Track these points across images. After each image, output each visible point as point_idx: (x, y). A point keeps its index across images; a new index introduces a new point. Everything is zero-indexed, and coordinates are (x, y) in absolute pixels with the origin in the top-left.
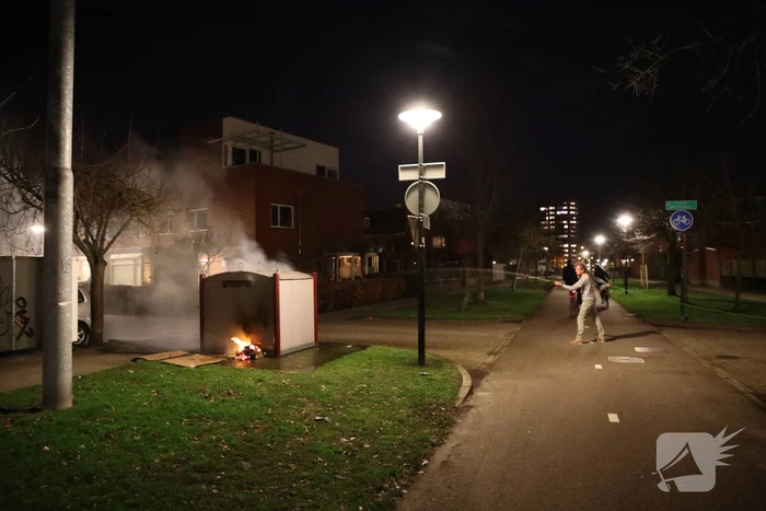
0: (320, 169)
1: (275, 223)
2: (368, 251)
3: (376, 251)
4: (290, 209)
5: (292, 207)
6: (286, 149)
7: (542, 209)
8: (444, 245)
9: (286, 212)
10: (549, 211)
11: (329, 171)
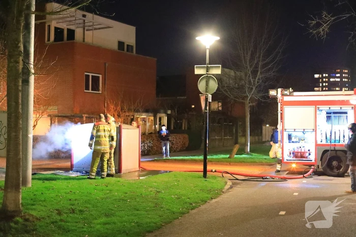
0: (121, 44)
1: (87, 88)
2: (160, 113)
3: (165, 113)
4: (99, 77)
5: (101, 76)
6: (96, 29)
7: (316, 76)
8: (220, 108)
9: (95, 80)
10: (323, 77)
11: (128, 45)
